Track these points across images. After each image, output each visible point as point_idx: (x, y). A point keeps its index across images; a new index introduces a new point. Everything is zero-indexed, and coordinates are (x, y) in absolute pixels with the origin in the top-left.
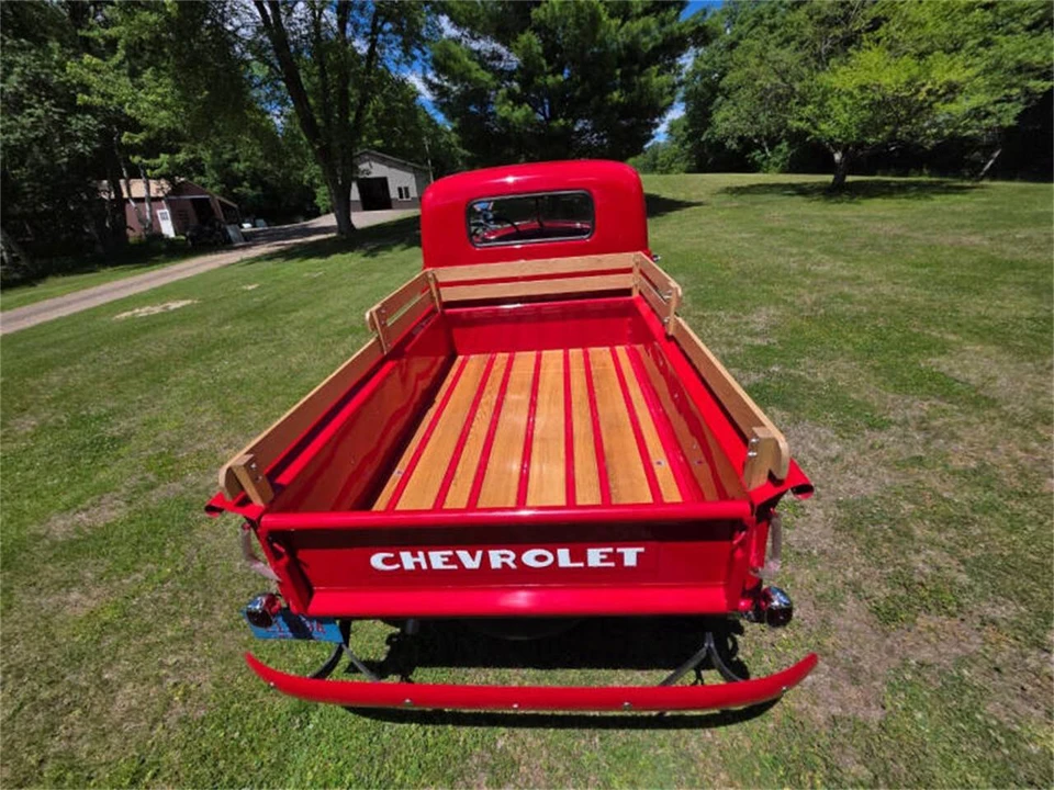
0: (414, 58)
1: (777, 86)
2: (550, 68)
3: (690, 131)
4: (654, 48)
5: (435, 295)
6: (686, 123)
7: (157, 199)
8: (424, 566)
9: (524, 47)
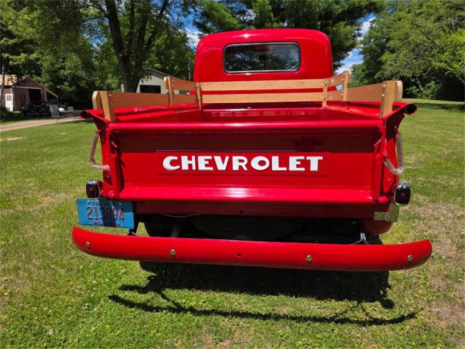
0: (189, 13)
1: (424, 41)
2: (276, 19)
3: (367, 72)
4: (343, 12)
5: (199, 98)
6: (364, 67)
7: (8, 87)
8: (194, 168)
9: (260, 5)
